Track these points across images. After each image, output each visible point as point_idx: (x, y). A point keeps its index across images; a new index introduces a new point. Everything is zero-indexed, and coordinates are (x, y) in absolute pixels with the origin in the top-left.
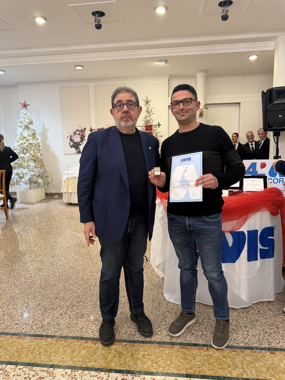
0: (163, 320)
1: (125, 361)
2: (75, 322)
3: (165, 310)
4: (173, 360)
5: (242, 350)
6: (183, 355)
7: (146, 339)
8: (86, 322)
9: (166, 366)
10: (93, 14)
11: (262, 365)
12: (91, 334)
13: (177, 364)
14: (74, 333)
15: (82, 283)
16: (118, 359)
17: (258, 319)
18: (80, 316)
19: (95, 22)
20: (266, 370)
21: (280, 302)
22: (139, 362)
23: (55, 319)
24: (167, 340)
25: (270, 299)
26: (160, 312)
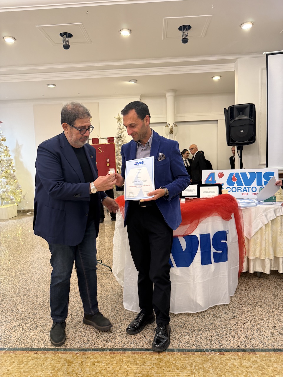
0: (119, 328)
1: (74, 369)
2: (27, 333)
3: (122, 318)
4: (123, 366)
5: (193, 352)
6: (133, 360)
7: (98, 347)
8: (39, 333)
9: (115, 372)
10: (61, 35)
11: (210, 365)
12: (42, 345)
13: (126, 369)
14: (24, 344)
15: (41, 295)
16: (66, 368)
17: (213, 322)
18: (34, 327)
19: (63, 43)
20: (214, 370)
21: (236, 306)
22: (87, 369)
23: (7, 332)
24: (119, 347)
25: (225, 302)
26: (117, 319)
